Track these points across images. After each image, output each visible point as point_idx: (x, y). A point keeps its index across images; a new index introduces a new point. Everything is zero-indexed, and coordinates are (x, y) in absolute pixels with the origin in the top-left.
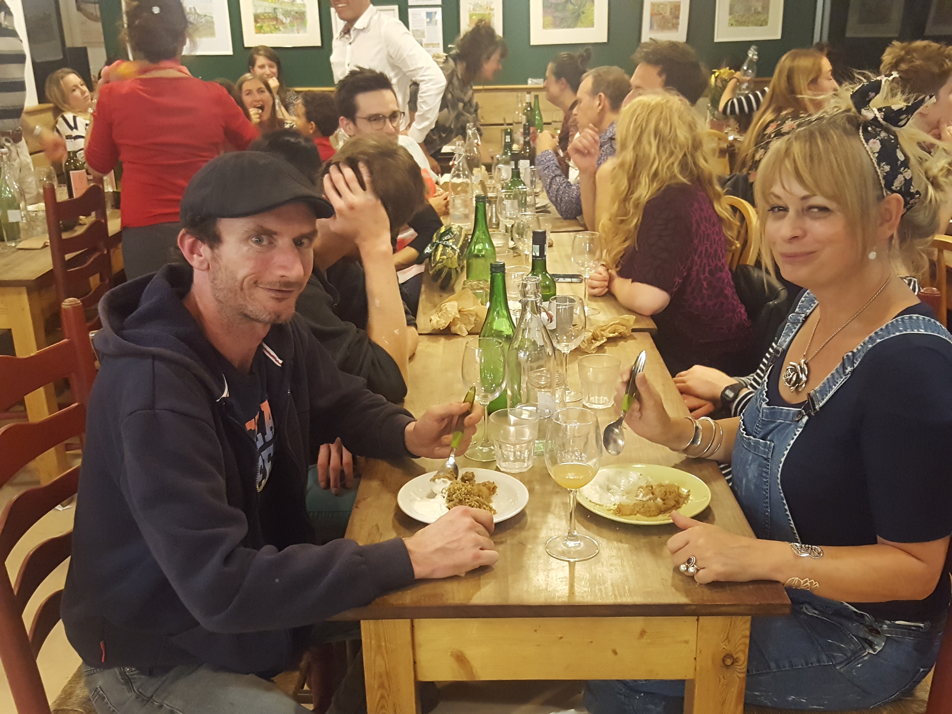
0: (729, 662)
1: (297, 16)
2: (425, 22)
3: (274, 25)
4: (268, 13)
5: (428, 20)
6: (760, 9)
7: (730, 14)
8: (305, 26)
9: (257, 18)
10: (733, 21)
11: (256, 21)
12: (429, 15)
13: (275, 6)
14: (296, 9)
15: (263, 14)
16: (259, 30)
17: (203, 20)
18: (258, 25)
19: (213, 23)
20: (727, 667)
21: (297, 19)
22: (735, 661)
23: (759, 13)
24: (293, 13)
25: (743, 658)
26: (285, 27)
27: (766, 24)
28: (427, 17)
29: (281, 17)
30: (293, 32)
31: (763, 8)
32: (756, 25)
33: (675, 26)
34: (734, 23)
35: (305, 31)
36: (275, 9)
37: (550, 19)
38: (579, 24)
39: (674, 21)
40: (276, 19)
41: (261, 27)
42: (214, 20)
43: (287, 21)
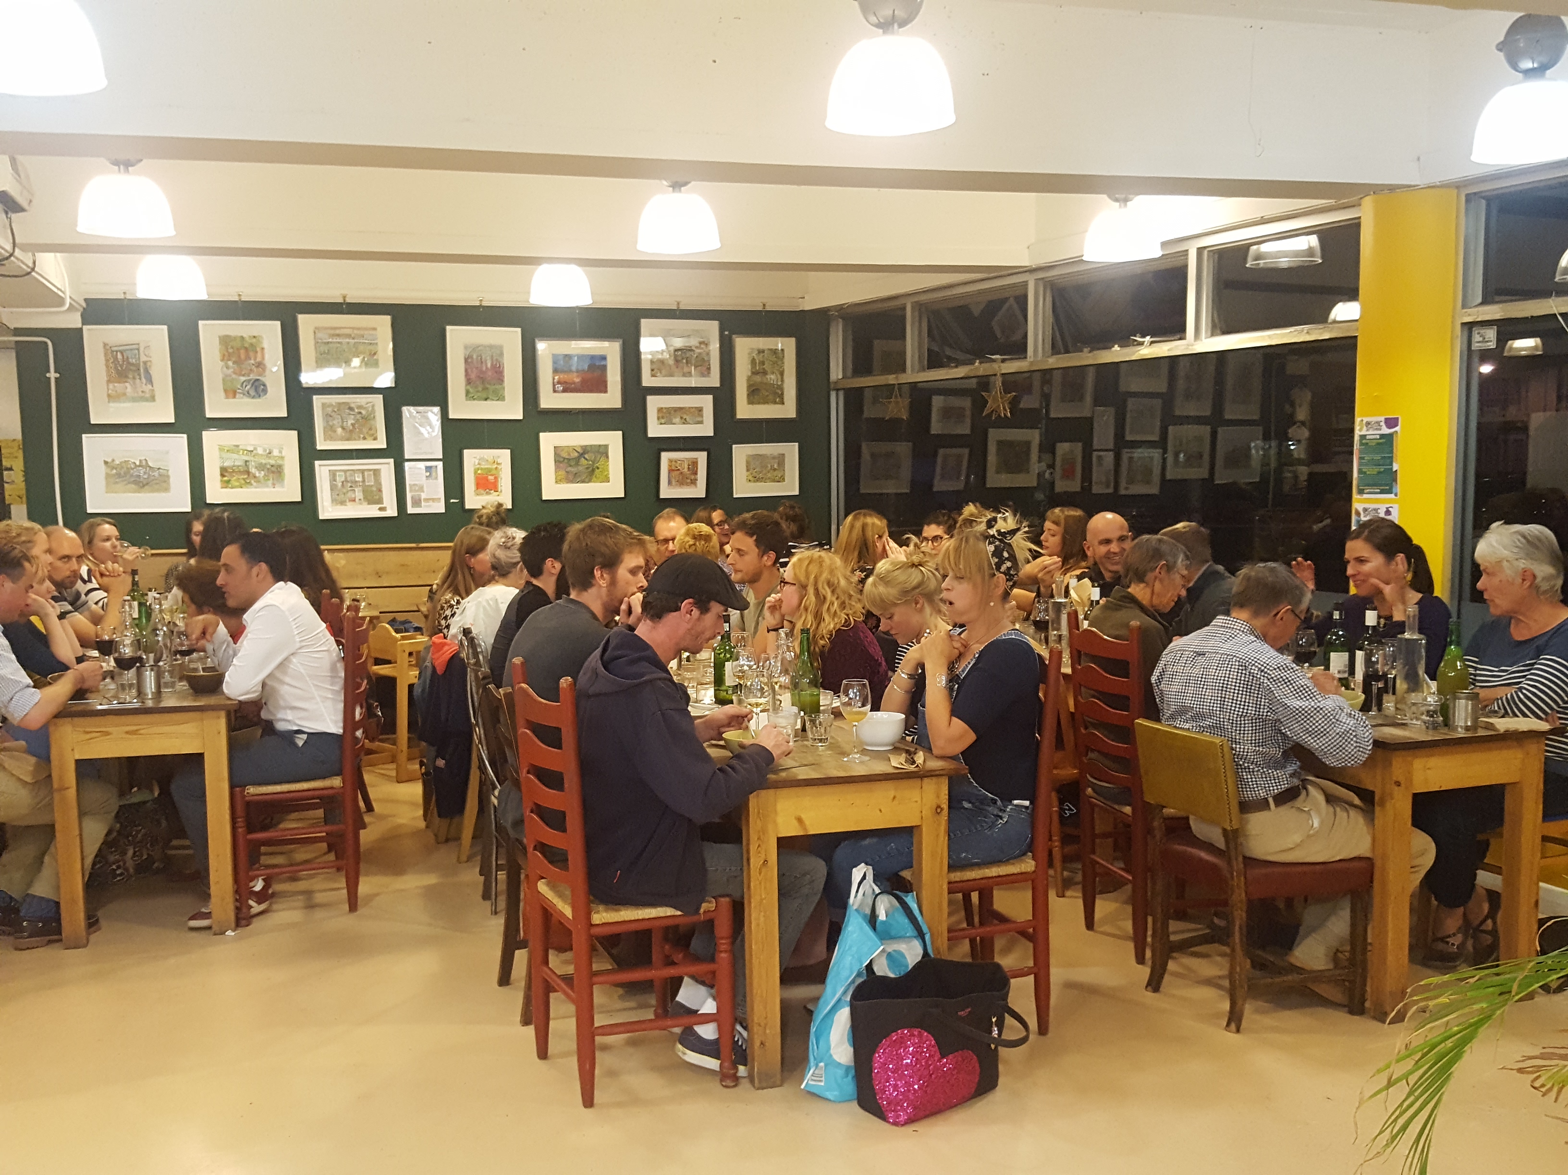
0: (939, 810)
1: (273, 469)
2: (425, 478)
3: (244, 479)
4: (238, 466)
5: (428, 474)
6: (776, 466)
7: (748, 470)
8: (283, 480)
9: (224, 471)
10: (750, 478)
11: (222, 475)
12: (428, 469)
13: (247, 458)
14: (272, 462)
15: (231, 468)
16: (226, 484)
17: (156, 474)
18: (226, 478)
19: (168, 477)
20: (938, 813)
21: (273, 472)
22: (942, 809)
23: (775, 470)
24: (268, 466)
25: (945, 806)
26: (258, 481)
27: (784, 480)
28: (426, 471)
29: (253, 470)
30: (267, 486)
31: (779, 464)
32: (774, 481)
33: (694, 482)
34: (752, 479)
35: (283, 486)
36: (246, 461)
37: (562, 473)
38: (595, 479)
39: (693, 477)
40: (248, 473)
41: (228, 482)
42: (170, 473)
43: (260, 475)
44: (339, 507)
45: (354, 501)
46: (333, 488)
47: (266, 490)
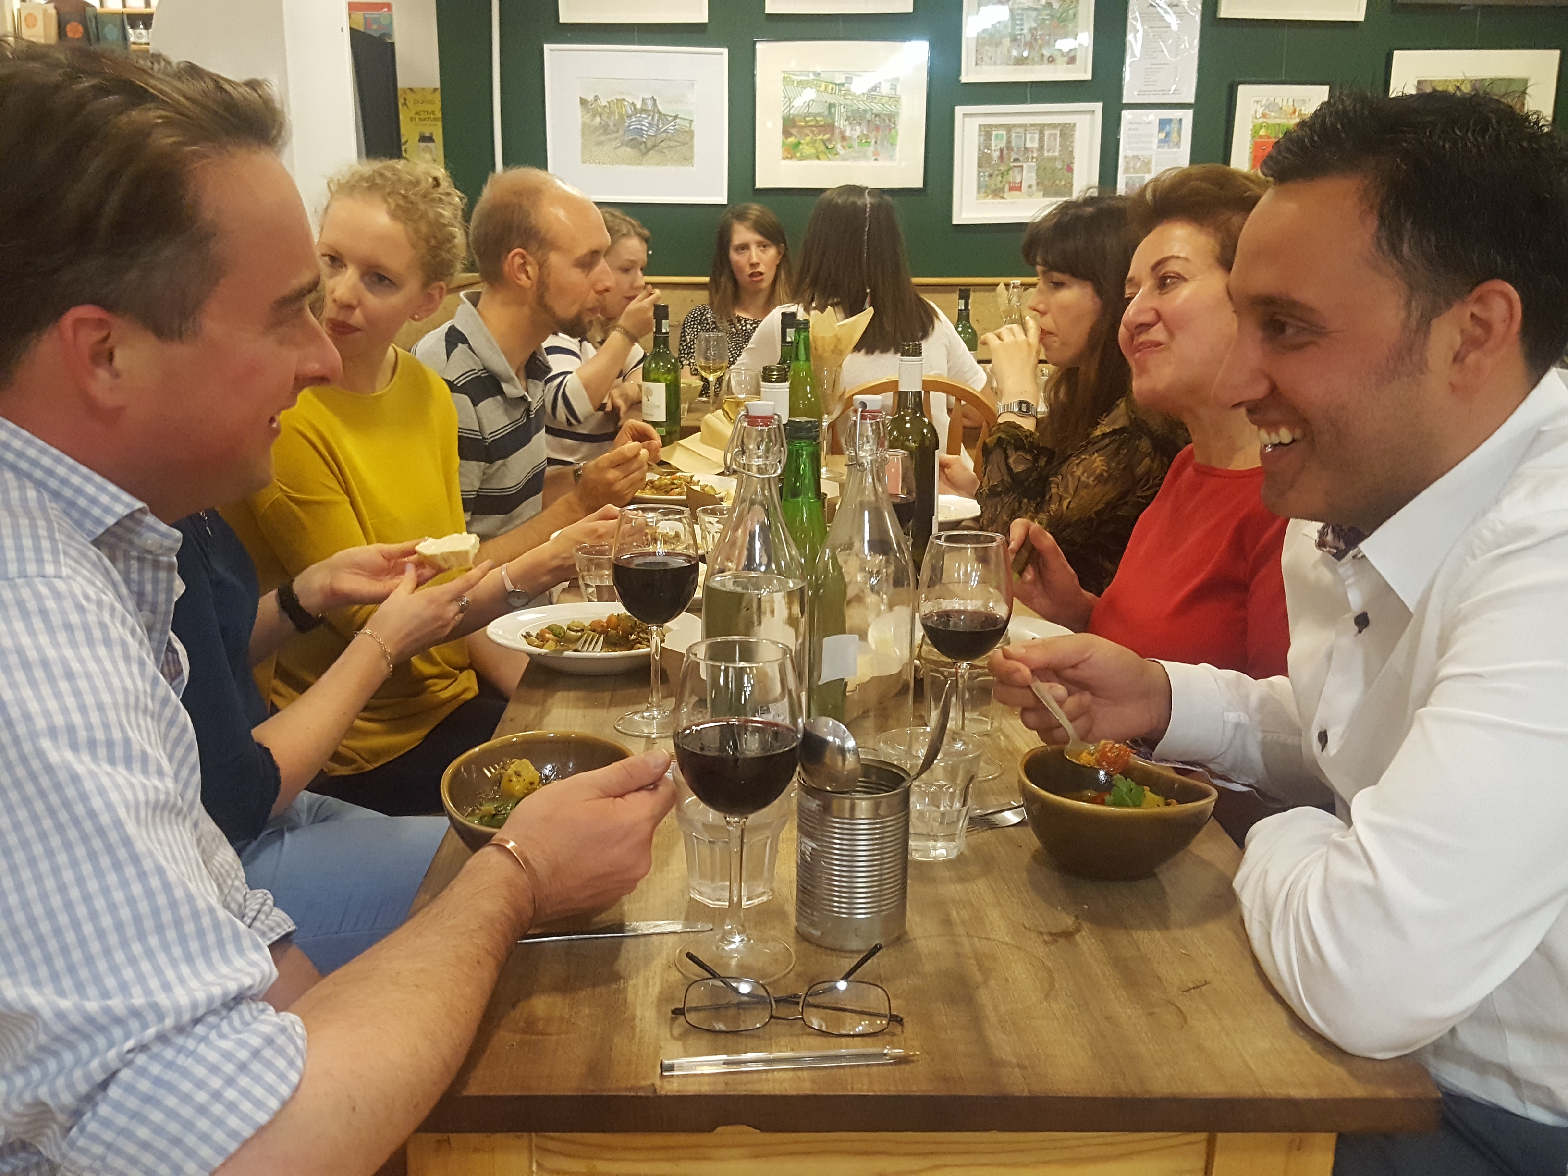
1: (878, 122)
2: (1155, 141)
3: (824, 142)
4: (815, 115)
5: (1163, 135)
8: (893, 144)
9: (789, 125)
11: (786, 133)
12: (1163, 123)
13: (831, 99)
14: (877, 107)
15: (803, 117)
16: (792, 152)
17: (670, 127)
18: (791, 140)
19: (691, 134)
21: (877, 129)
24: (868, 116)
26: (849, 147)
28: (1160, 130)
29: (840, 123)
30: (865, 157)
35: (892, 158)
36: (831, 106)
40: (830, 128)
41: (796, 146)
42: (694, 127)
43: (854, 132)
44: (990, 201)
45: (1019, 189)
46: (983, 160)
47: (862, 163)
